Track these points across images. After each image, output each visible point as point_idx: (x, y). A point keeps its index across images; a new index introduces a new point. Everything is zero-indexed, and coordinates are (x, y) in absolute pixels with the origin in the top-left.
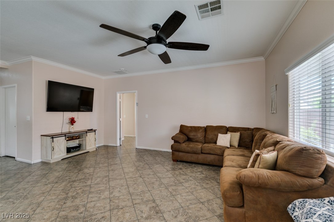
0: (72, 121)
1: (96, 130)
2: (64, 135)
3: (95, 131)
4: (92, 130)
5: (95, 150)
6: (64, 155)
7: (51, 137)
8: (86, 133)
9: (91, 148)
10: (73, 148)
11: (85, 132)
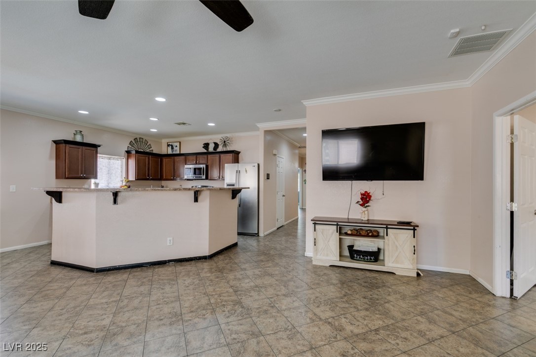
0: (366, 199)
1: (418, 226)
2: (336, 223)
3: (414, 230)
4: (408, 224)
5: (415, 275)
6: (334, 258)
7: (314, 222)
8: (387, 228)
9: (399, 266)
10: (359, 252)
11: (385, 226)
